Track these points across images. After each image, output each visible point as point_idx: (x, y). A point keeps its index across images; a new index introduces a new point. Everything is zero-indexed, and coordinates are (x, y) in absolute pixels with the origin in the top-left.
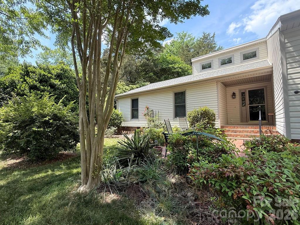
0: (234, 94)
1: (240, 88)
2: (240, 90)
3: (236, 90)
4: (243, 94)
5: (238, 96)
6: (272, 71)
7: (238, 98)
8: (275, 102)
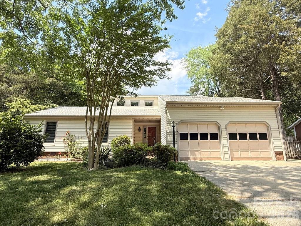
0: (140, 128)
1: (144, 125)
2: (143, 126)
3: (141, 126)
4: (145, 129)
5: (142, 130)
6: (161, 119)
7: (142, 132)
8: (162, 139)
